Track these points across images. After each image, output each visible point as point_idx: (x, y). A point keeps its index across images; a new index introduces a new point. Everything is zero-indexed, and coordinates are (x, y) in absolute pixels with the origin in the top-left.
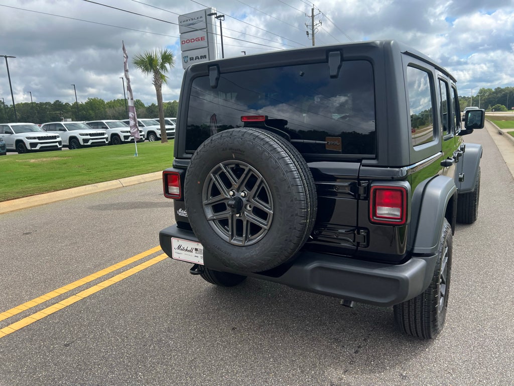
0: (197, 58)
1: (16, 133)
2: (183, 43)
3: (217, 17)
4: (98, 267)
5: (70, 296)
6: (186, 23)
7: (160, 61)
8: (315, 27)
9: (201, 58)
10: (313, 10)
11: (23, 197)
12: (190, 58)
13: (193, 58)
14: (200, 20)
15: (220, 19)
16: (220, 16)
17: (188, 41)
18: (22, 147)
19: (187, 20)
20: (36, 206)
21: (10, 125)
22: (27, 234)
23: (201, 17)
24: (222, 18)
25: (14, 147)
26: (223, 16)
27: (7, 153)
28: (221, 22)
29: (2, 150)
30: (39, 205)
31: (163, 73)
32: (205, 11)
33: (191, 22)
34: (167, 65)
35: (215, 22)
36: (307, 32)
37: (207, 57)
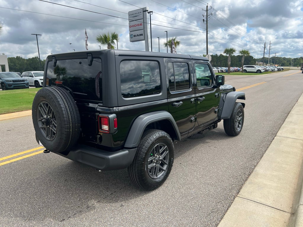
0: (138, 35)
1: (35, 77)
2: (130, 27)
3: (148, 13)
4: (29, 148)
5: (7, 161)
6: (132, 15)
7: (111, 38)
8: (208, 17)
9: (140, 36)
10: (207, 6)
11: (17, 112)
12: (134, 35)
13: (135, 35)
14: (140, 14)
15: (150, 14)
16: (150, 12)
17: (133, 26)
18: (38, 84)
19: (133, 14)
20: (23, 117)
21: (32, 72)
22: (8, 130)
23: (141, 12)
24: (151, 13)
25: (34, 84)
26: (152, 12)
27: (30, 87)
28: (150, 15)
29: (27, 85)
30: (24, 116)
31: (112, 45)
32: (143, 9)
33: (135, 15)
34: (115, 41)
35: (148, 15)
36: (204, 20)
37: (143, 35)
